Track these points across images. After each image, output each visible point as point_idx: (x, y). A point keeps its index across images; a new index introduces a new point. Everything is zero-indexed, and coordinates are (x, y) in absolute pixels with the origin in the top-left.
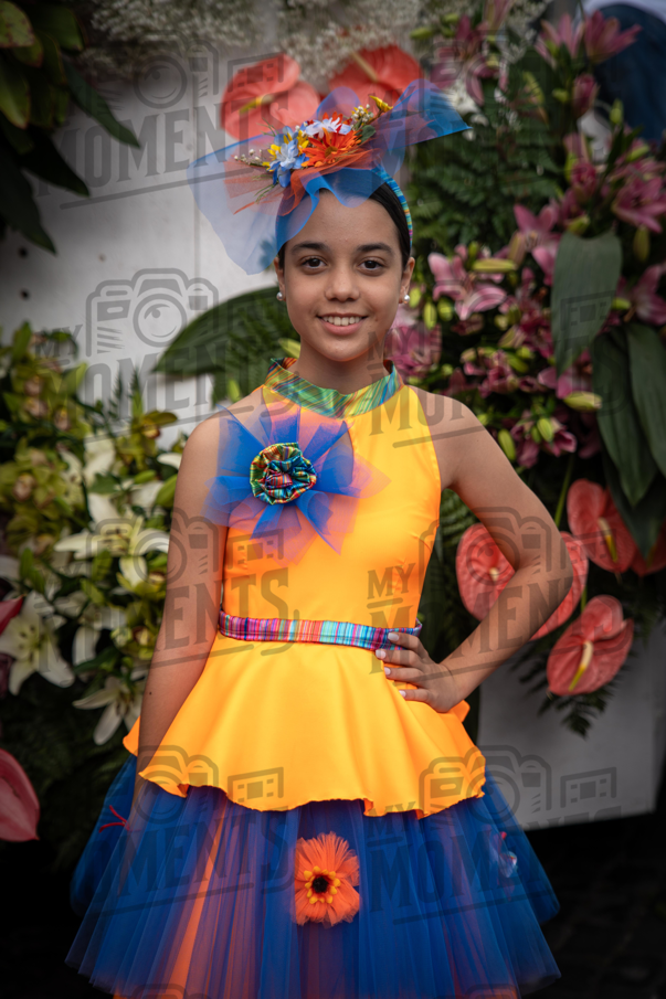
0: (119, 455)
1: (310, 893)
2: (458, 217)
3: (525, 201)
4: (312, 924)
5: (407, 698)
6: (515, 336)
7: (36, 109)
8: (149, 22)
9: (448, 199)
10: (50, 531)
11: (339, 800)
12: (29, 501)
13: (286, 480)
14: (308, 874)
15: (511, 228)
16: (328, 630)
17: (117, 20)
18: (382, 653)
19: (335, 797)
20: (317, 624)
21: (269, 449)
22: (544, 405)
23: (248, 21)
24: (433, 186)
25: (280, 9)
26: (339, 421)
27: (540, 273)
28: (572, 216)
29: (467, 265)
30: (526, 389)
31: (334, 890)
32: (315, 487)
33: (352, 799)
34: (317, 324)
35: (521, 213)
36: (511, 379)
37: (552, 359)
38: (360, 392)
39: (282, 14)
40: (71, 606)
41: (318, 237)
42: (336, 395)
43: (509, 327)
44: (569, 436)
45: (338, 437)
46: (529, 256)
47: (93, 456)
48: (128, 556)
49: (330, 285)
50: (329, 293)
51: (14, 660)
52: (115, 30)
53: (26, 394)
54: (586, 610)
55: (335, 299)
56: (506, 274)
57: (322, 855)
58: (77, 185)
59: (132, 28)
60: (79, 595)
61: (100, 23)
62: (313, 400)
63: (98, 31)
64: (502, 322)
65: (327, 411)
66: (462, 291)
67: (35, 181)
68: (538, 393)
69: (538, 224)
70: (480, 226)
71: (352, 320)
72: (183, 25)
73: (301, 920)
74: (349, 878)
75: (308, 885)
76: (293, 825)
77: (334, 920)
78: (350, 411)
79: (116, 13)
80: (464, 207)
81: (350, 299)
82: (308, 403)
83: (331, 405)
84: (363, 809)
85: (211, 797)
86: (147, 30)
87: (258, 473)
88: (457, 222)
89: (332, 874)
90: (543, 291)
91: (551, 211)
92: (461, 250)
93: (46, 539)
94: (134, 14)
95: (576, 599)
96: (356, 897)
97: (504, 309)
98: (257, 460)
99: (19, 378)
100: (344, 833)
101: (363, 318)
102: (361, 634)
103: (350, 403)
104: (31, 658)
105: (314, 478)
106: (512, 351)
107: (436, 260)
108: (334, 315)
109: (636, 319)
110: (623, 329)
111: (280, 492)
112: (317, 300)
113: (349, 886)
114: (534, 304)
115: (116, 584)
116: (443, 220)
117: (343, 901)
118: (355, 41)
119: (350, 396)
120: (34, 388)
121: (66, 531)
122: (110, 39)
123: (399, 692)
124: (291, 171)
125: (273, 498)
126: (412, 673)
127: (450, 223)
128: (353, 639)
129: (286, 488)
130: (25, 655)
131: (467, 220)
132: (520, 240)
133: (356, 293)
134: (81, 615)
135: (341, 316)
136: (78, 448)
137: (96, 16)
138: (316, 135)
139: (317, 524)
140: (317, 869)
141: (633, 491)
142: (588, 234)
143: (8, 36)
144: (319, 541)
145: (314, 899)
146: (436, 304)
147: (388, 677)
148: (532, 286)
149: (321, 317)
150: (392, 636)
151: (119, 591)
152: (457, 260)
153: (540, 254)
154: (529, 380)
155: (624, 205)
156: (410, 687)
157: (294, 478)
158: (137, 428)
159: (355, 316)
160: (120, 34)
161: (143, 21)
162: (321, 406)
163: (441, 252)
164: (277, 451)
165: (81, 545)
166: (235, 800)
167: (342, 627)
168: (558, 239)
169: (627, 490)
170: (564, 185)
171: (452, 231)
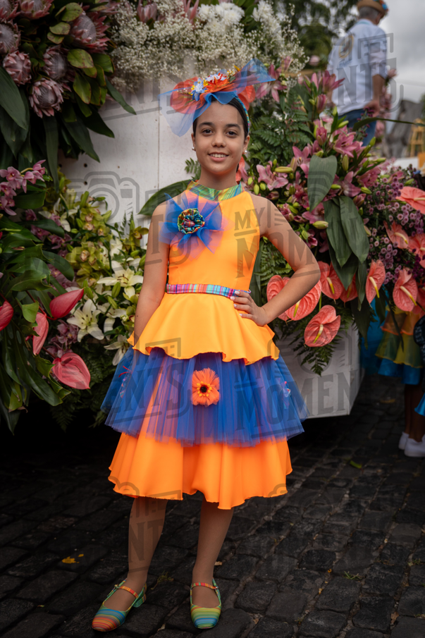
0: (124, 246)
1: (199, 392)
2: (269, 151)
3: (297, 145)
4: (200, 406)
5: (243, 317)
6: (292, 198)
7: (93, 97)
8: (140, 65)
9: (264, 143)
10: (95, 277)
11: (211, 353)
12: (86, 261)
13: (192, 223)
14: (199, 385)
15: (292, 155)
16: (209, 289)
17: (128, 64)
18: (232, 298)
19: (209, 351)
20: (205, 286)
21: (186, 211)
22: (304, 227)
24: (259, 138)
25: (195, 61)
26: (216, 202)
27: (303, 175)
28: (316, 151)
29: (272, 169)
30: (297, 221)
31: (209, 391)
32: (204, 226)
33: (216, 352)
34: (208, 157)
35: (295, 150)
36: (290, 214)
37: (308, 208)
38: (225, 190)
39: (196, 63)
40: (103, 309)
41: (209, 120)
42: (215, 191)
43: (290, 195)
44: (314, 239)
45: (216, 207)
46: (299, 168)
47: (113, 247)
48: (128, 287)
49: (214, 140)
50: (214, 144)
51: (79, 329)
53: (85, 222)
54: (321, 310)
55: (215, 146)
56: (288, 173)
57: (205, 376)
58: (109, 133)
59: (133, 67)
60: (107, 305)
61: (120, 65)
62: (206, 193)
63: (119, 69)
64: (287, 193)
65: (211, 198)
66: (271, 180)
67: (91, 132)
68: (302, 223)
69: (302, 155)
70: (278, 155)
71: (222, 156)
73: (195, 404)
74: (216, 386)
75: (198, 389)
76: (192, 364)
77: (209, 403)
78: (220, 198)
79: (127, 61)
80: (271, 147)
81: (222, 146)
82: (202, 195)
83: (213, 196)
84: (222, 358)
85: (159, 353)
86: (140, 68)
87: (181, 221)
88: (269, 153)
89: (208, 385)
90: (305, 181)
91: (308, 148)
92: (270, 162)
93: (93, 280)
94: (134, 61)
95: (316, 303)
96: (218, 393)
97: (288, 189)
98: (180, 215)
99: (83, 214)
100: (214, 368)
101: (227, 155)
102: (224, 290)
103: (220, 194)
104: (86, 329)
105: (204, 223)
106: (291, 204)
107: (259, 167)
108: (215, 153)
109: (343, 194)
110: (337, 197)
111: (189, 229)
112: (208, 147)
113: (216, 390)
114: (300, 187)
115: (124, 299)
116: (262, 152)
117: (213, 396)
119: (220, 191)
120: (89, 219)
121: (102, 276)
122: (124, 72)
123: (240, 314)
124: (200, 94)
125: (187, 232)
126: (246, 307)
127: (265, 154)
128: (220, 292)
129: (192, 227)
130: (83, 327)
131: (273, 153)
132: (294, 160)
133: (224, 144)
134: (107, 312)
135: (218, 154)
136: (107, 245)
137: (119, 63)
138: (211, 81)
139: (206, 243)
140: (202, 382)
141: (341, 261)
142: (324, 156)
143: (83, 63)
144: (207, 250)
145: (201, 395)
146: (259, 184)
147: (235, 308)
148: (300, 181)
149: (209, 155)
150: (236, 292)
151: (125, 303)
152: (268, 166)
153: (303, 166)
154: (299, 217)
155: (338, 146)
156: (244, 312)
157: (196, 223)
158: (132, 234)
159: (224, 154)
160: (128, 70)
161: (138, 64)
162: (209, 196)
163: (262, 164)
164: (189, 212)
165: (108, 281)
166: (169, 354)
167: (216, 287)
168: (309, 161)
169: (339, 260)
170: (313, 139)
171: (266, 157)
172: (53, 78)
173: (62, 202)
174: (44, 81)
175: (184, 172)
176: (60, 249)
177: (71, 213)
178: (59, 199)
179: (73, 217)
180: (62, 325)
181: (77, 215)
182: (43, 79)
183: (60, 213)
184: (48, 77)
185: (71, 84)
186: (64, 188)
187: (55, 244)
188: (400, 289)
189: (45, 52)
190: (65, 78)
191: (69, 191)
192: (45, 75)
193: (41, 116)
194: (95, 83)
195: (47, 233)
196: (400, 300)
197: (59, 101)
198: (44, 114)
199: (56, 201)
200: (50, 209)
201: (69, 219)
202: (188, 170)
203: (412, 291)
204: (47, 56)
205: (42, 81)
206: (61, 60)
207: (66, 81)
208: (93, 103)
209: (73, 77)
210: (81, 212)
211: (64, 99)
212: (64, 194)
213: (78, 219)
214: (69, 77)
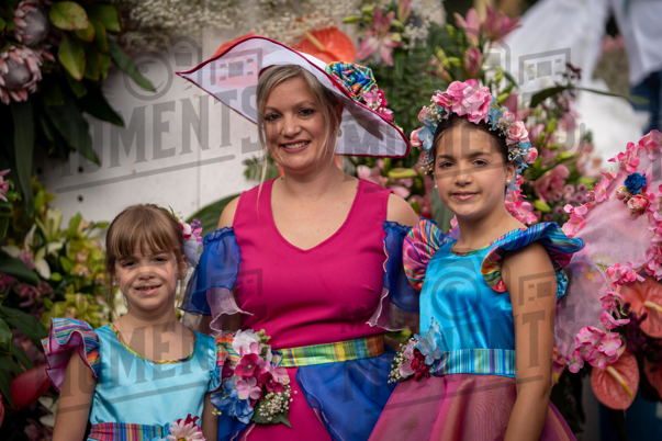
7: (88, 68)
8: (167, 14)
17: (147, 13)
23: (235, 14)
29: (384, 173)
52: (145, 19)
53: (76, 262)
56: (412, 180)
58: (116, 119)
59: (156, 18)
61: (135, 15)
63: (134, 21)
72: (190, 15)
79: (145, 9)
86: (165, 18)
94: (157, 9)
99: (72, 251)
118: (307, 25)
120: (82, 257)
122: (142, 24)
136: (110, 299)
137: (133, 11)
143: (73, 23)
152: (377, 170)
160: (148, 22)
161: (162, 13)
163: (367, 165)
172: (28, 43)
173: (39, 232)
174: (13, 51)
175: (242, 178)
176: (32, 306)
177: (54, 247)
178: (34, 228)
179: (56, 255)
180: (33, 427)
181: (62, 252)
182: (13, 48)
183: (35, 249)
184: (20, 45)
185: (55, 51)
186: (43, 209)
187: (26, 299)
188: (608, 373)
189: (16, 7)
190: (46, 41)
191: (51, 215)
192: (15, 41)
193: (7, 101)
194: (90, 49)
195: (12, 280)
196: (608, 389)
197: (35, 78)
198: (12, 99)
199: (29, 229)
200: (19, 242)
201: (49, 258)
202: (248, 174)
203: (629, 374)
204: (20, 13)
205: (10, 51)
206: (41, 16)
207: (48, 47)
208: (88, 76)
209: (59, 39)
210: (68, 247)
211: (43, 74)
212: (42, 216)
213: (63, 260)
214: (52, 40)
